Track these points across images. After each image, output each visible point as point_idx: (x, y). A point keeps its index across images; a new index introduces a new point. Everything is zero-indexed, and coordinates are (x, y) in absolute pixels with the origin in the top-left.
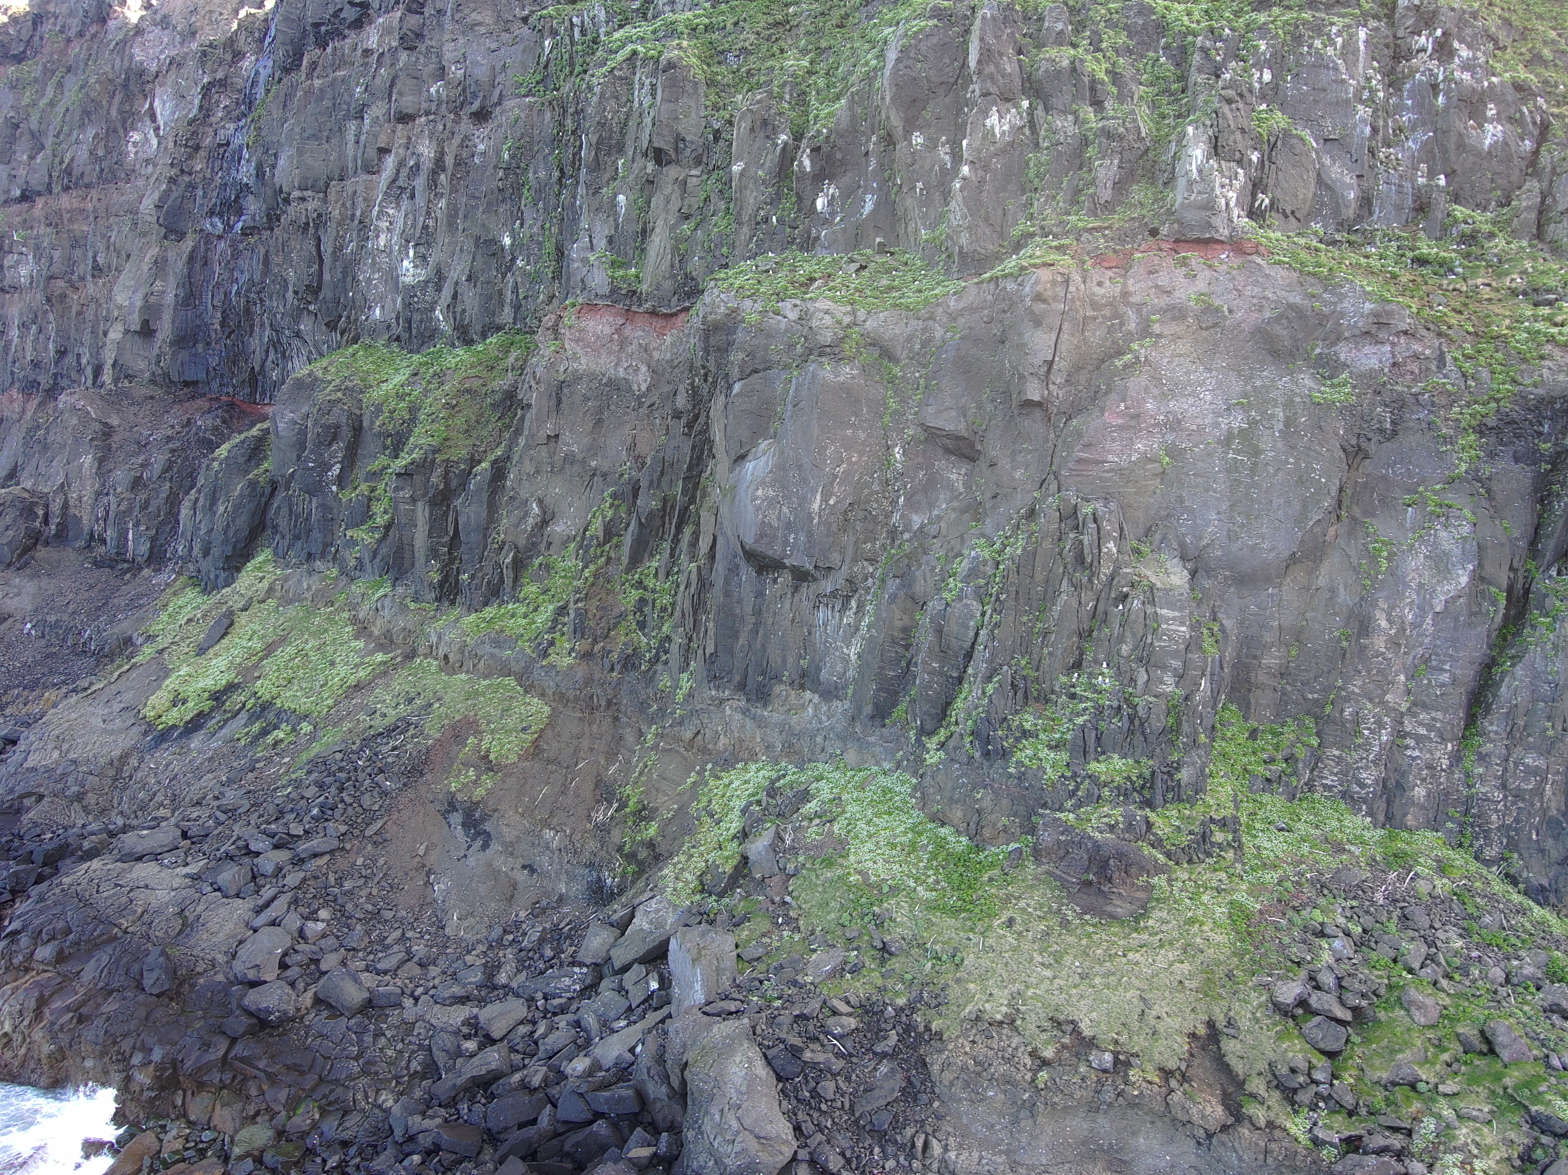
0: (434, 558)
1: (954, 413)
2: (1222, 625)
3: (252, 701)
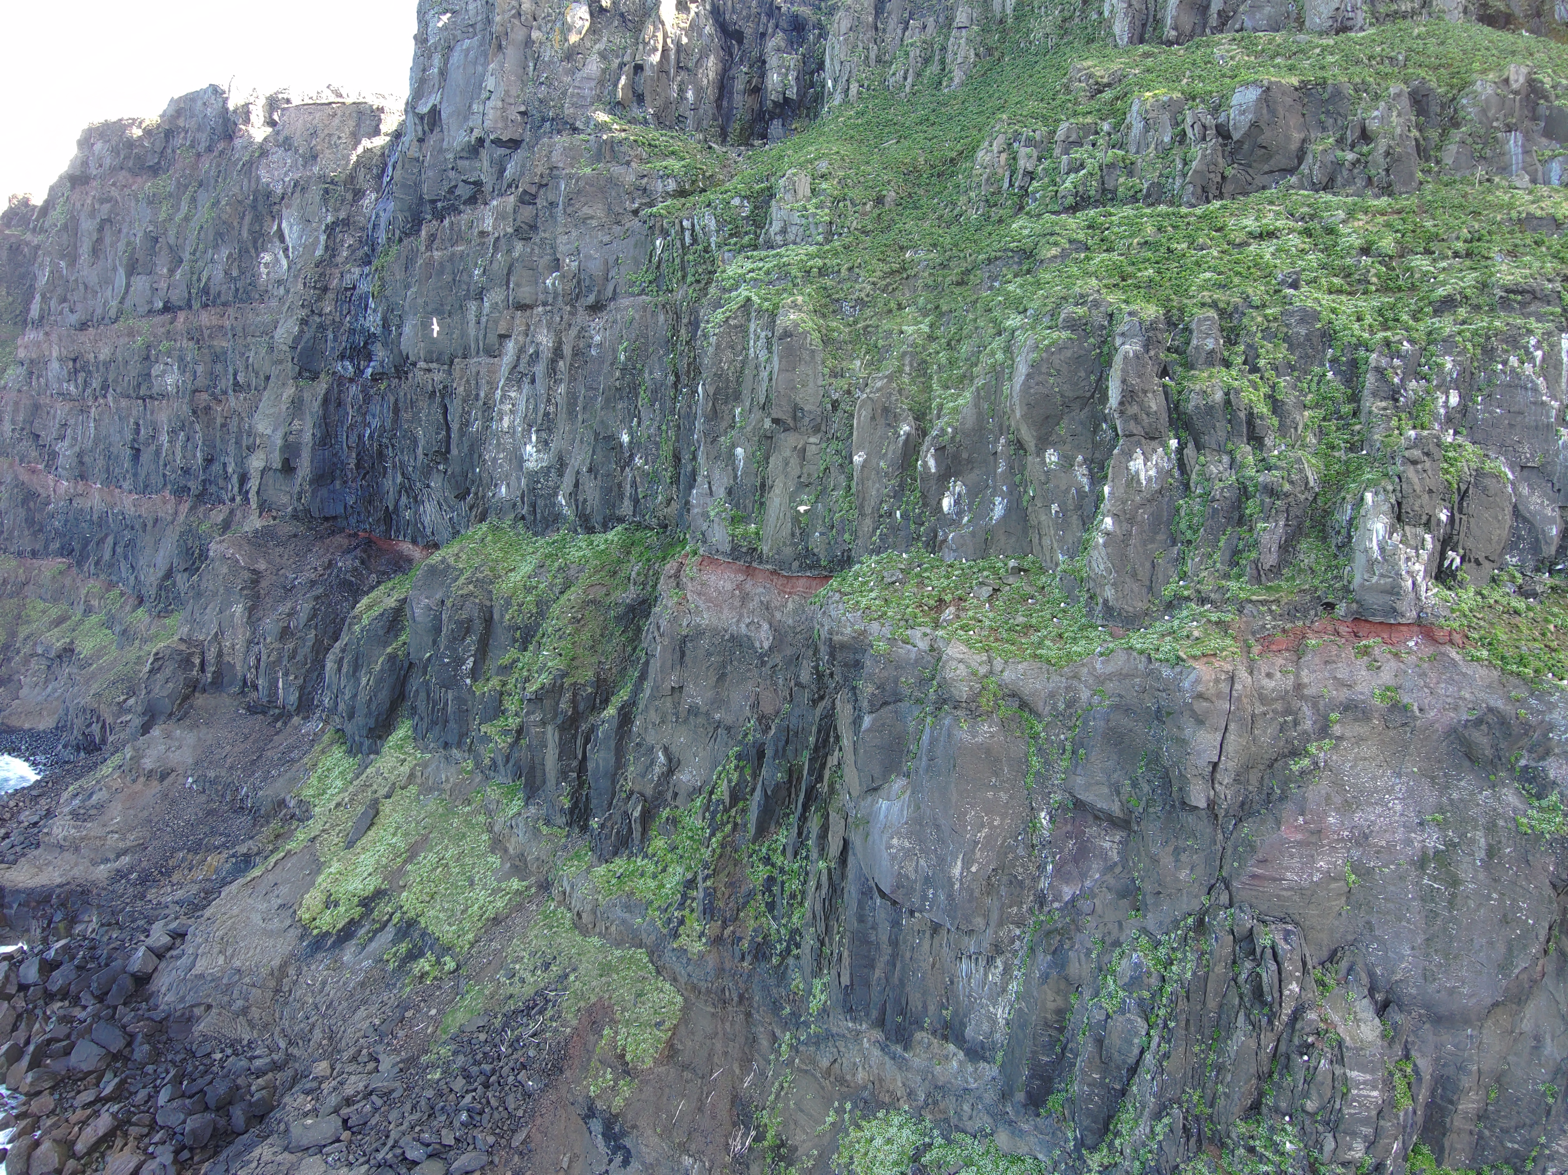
0: (565, 779)
1: (1106, 790)
2: (1415, 1065)
3: (398, 915)
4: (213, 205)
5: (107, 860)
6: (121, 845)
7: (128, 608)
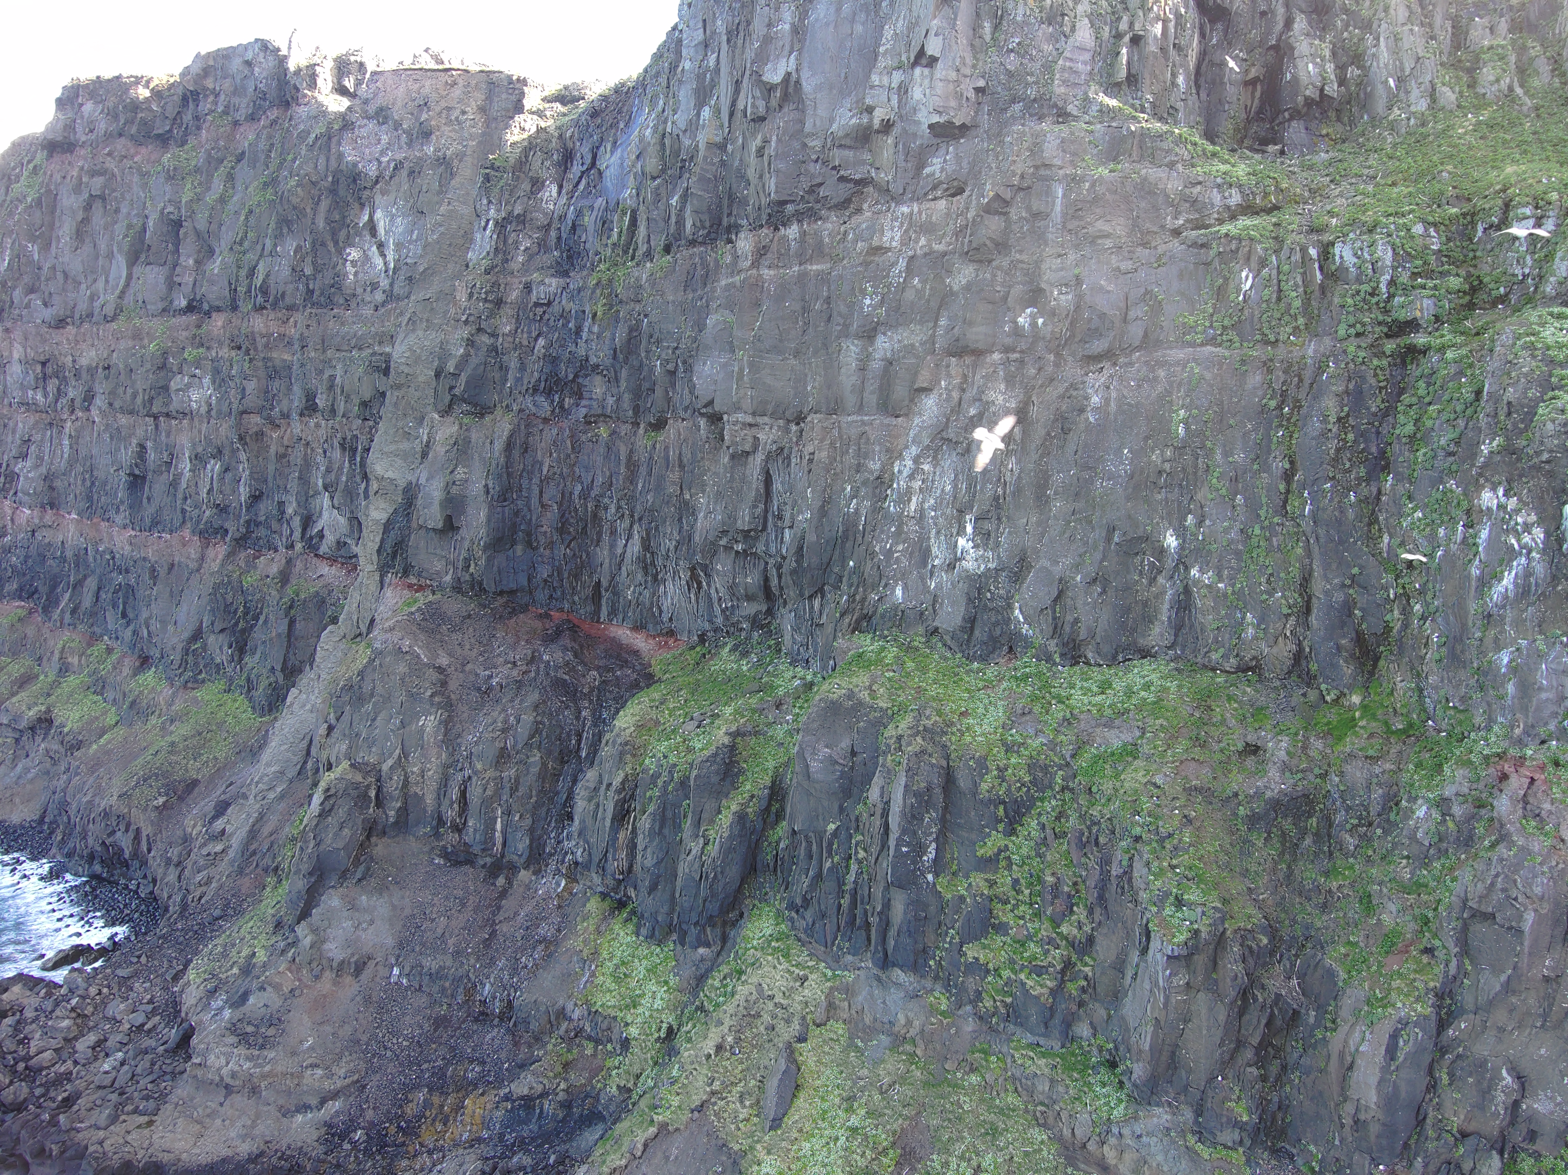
4: (266, 185)
5: (305, 1108)
6: (328, 1085)
7: (126, 671)
